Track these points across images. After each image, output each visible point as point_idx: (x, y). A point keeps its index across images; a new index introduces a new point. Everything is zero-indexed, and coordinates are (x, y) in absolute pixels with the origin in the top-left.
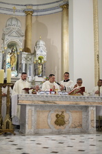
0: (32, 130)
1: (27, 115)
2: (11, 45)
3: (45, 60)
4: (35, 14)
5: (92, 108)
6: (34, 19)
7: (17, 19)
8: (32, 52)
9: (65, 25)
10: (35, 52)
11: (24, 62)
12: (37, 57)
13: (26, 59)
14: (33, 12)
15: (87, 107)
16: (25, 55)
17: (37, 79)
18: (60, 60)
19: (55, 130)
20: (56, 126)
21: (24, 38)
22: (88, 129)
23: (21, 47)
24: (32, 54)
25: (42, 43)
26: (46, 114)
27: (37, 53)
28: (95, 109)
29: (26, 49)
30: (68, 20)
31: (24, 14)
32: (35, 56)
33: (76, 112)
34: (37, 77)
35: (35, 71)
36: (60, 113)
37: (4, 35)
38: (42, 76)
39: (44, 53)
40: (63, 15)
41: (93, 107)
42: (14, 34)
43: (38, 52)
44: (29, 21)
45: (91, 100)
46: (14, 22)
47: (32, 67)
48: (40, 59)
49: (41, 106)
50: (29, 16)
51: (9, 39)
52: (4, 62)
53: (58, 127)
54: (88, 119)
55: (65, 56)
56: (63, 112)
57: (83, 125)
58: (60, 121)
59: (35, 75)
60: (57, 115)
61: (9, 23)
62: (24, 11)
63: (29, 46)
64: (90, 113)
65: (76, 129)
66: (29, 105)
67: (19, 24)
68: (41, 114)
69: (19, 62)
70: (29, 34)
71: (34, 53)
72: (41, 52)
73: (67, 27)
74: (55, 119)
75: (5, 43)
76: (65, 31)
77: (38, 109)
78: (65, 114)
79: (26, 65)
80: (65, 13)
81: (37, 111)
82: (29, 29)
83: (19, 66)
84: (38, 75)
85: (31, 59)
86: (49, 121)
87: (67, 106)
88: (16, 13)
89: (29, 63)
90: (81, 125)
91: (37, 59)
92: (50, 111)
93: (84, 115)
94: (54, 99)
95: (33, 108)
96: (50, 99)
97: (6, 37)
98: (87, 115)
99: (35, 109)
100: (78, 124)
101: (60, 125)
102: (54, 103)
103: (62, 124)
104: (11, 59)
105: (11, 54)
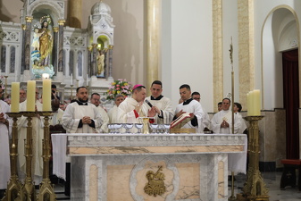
1: (87, 178)
2: (41, 13)
3: (111, 42)
5: (220, 158)
8: (84, 26)
10: (90, 26)
11: (67, 48)
12: (95, 37)
13: (72, 41)
15: (209, 157)
16: (69, 32)
17: (96, 82)
18: (142, 43)
20: (146, 196)
24: (84, 32)
25: (104, 9)
26: (126, 173)
27: (95, 28)
28: (226, 159)
29: (72, 21)
32: (91, 35)
33: (189, 166)
34: (94, 78)
35: (90, 65)
36: (155, 170)
38: (104, 77)
39: (112, 30)
41: (223, 155)
43: (97, 28)
45: (217, 142)
47: (84, 58)
48: (101, 41)
49: (116, 157)
51: (35, 1)
53: (151, 198)
54: (211, 181)
55: (151, 34)
56: (160, 168)
57: (203, 192)
58: (155, 186)
59: (91, 74)
60: (149, 175)
63: (78, 15)
64: (216, 168)
66: (93, 157)
68: (116, 172)
71: (89, 30)
72: (104, 27)
74: (144, 182)
75: (29, 8)
77: (109, 163)
78: (164, 171)
79: (72, 53)
81: (108, 168)
83: (59, 56)
85: (81, 42)
86: (132, 186)
87: (170, 156)
89: (78, 49)
90: (198, 193)
91: (96, 42)
92: (134, 167)
93: (203, 171)
94: (143, 142)
95: (100, 163)
96: (136, 143)
98: (211, 172)
99: (104, 164)
100: (192, 189)
101: (155, 195)
102: (144, 151)
103: (160, 193)
104: (41, 41)
105: (40, 31)
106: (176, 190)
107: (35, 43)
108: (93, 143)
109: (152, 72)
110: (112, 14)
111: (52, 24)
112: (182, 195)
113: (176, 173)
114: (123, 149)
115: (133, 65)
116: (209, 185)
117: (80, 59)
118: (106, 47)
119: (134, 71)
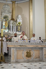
0: (14, 60)
1: (12, 53)
2: (5, 17)
3: (21, 24)
4: (16, 2)
5: (45, 48)
6: (16, 5)
7: (8, 5)
8: (15, 20)
9: (31, 7)
10: (17, 20)
11: (11, 25)
13: (12, 24)
14: (15, 1)
15: (42, 48)
16: (12, 22)
17: (18, 33)
18: (29, 24)
19: (26, 60)
20: (26, 57)
21: (11, 14)
22: (43, 59)
23: (10, 18)
24: (15, 21)
25: (20, 16)
26: (21, 52)
27: (18, 21)
29: (12, 19)
30: (32, 5)
31: (11, 3)
32: (17, 22)
33: (37, 50)
34: (17, 32)
35: (17, 29)
36: (29, 51)
37: (2, 12)
38: (20, 32)
39: (21, 21)
40: (30, 3)
42: (7, 12)
43: (18, 20)
44: (14, 6)
45: (44, 44)
46: (6, 6)
47: (15, 27)
48: (19, 23)
49: (19, 48)
50: (14, 3)
51: (4, 14)
52: (2, 25)
53: (28, 58)
54: (43, 54)
55: (31, 22)
56: (30, 51)
57: (41, 57)
58: (29, 55)
59: (17, 31)
60: (27, 52)
61: (4, 7)
62: (11, 1)
63: (14, 18)
64: (44, 51)
65: (37, 59)
66: (13, 48)
67: (9, 7)
68: (19, 52)
69: (9, 25)
70: (14, 12)
72: (20, 20)
73: (32, 8)
74: (26, 54)
75: (2, 16)
76: (31, 10)
77: (17, 49)
78: (31, 52)
79: (12, 26)
80: (31, 2)
81: (17, 50)
82: (14, 10)
83: (9, 27)
84: (18, 31)
85: (15, 24)
86: (23, 55)
87: (32, 48)
88: (8, 2)
90: (39, 57)
91: (18, 24)
92: (23, 50)
93: (41, 52)
95: (15, 49)
96: (23, 44)
97: (3, 13)
98: (43, 52)
99: (16, 49)
100: (38, 56)
101: (29, 57)
102: (26, 46)
103: (30, 57)
104: (5, 24)
105: (5, 21)
106: (34, 56)
107: (4, 24)
108: (13, 44)
109: (31, 30)
110: (22, 17)
111: (8, 20)
112: (35, 57)
113: (34, 52)
114: (20, 46)
115: (27, 29)
116: (42, 55)
117: (14, 28)
118: (20, 25)
119: (27, 30)
